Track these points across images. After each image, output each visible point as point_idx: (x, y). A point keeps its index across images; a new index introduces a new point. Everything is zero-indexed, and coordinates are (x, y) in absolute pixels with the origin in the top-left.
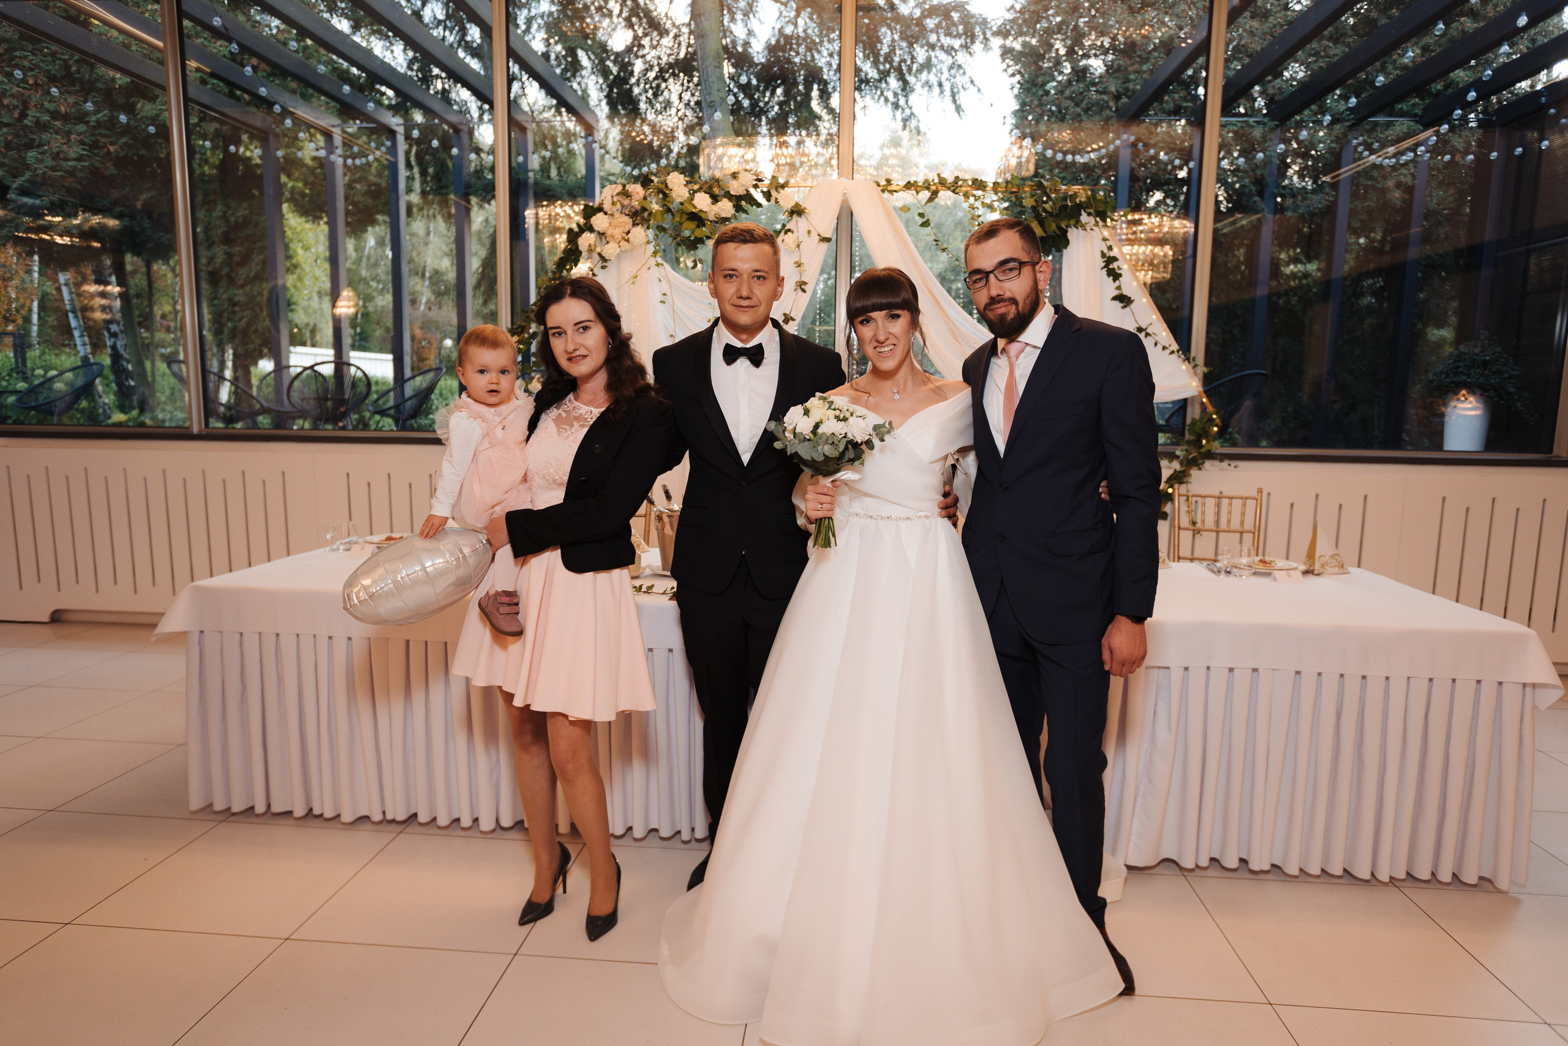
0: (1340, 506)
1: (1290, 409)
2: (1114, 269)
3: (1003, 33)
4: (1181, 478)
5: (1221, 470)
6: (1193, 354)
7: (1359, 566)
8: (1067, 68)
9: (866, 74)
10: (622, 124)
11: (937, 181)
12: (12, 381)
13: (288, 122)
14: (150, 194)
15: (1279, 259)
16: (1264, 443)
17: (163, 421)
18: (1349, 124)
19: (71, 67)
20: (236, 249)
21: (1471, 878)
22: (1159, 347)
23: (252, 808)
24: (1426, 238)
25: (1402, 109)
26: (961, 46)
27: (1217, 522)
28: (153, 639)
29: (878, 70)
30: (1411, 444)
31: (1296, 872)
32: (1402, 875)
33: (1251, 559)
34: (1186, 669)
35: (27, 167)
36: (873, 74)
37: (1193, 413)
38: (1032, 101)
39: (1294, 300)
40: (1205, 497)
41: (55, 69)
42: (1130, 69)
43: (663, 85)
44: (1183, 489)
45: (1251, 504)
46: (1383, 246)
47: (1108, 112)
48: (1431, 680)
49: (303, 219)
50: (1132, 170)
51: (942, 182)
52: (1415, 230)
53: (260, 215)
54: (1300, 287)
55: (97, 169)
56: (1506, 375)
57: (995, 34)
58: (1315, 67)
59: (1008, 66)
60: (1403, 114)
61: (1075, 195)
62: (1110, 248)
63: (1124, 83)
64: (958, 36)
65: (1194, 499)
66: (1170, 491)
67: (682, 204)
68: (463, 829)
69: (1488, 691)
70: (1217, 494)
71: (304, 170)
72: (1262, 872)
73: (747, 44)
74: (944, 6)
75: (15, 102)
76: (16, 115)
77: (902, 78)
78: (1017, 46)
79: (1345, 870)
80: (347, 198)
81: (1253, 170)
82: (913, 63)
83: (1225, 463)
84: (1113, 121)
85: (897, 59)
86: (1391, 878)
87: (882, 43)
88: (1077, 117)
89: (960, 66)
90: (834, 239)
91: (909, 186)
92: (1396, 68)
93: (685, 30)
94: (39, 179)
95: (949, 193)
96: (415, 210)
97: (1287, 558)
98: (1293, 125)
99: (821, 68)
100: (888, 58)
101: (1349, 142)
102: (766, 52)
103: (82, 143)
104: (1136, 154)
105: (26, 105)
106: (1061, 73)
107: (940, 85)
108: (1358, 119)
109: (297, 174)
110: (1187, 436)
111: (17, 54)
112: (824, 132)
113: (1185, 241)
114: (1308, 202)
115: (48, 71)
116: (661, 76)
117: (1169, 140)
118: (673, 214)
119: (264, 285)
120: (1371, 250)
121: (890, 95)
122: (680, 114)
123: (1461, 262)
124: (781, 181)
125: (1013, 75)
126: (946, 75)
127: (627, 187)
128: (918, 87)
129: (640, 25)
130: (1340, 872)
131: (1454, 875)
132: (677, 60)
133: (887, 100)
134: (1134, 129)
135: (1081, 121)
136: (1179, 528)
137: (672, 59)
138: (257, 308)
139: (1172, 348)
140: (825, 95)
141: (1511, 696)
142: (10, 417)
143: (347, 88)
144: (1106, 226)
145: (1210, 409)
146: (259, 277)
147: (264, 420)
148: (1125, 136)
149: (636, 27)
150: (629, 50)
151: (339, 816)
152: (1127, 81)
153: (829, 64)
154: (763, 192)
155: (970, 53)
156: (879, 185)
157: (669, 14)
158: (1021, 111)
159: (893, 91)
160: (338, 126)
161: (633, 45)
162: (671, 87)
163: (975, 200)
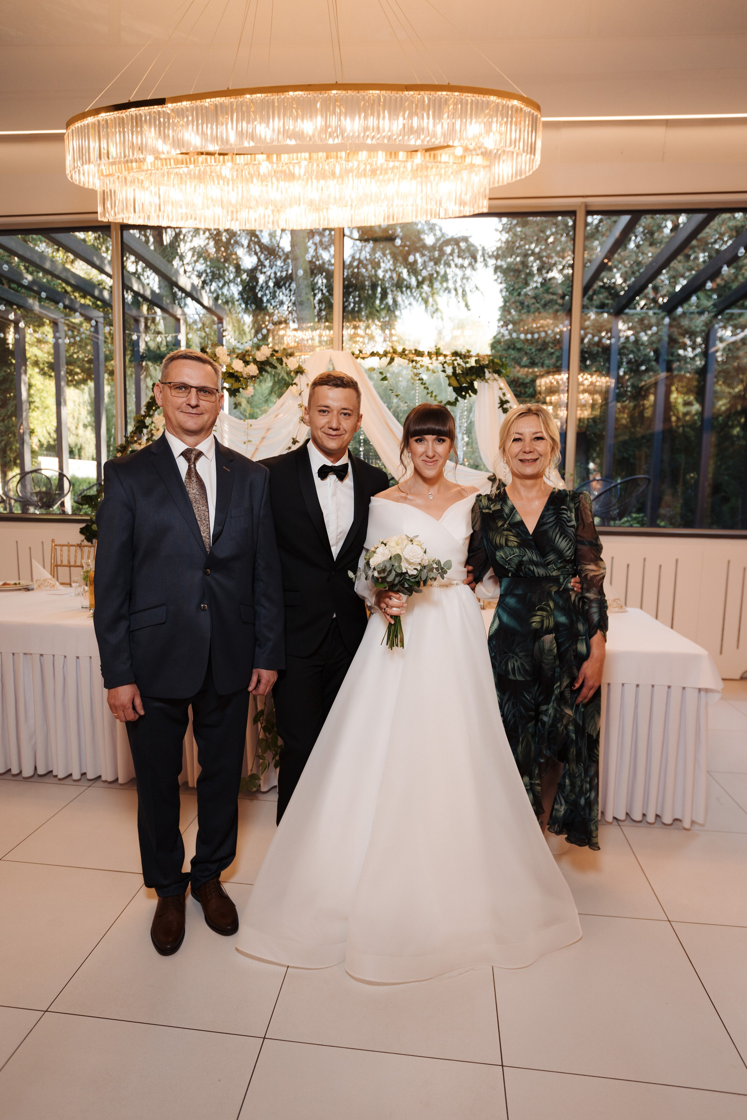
0: (661, 566)
3: (496, 256)
7: (641, 608)
8: (538, 279)
9: (409, 284)
11: (391, 351)
18: (714, 314)
21: (667, 820)
26: (469, 264)
32: (622, 816)
36: (414, 282)
38: (509, 300)
43: (278, 291)
48: (638, 686)
49: (42, 377)
51: (395, 352)
57: (490, 257)
62: (504, 394)
64: (466, 258)
68: (12, 776)
69: (676, 693)
73: (330, 264)
74: (456, 239)
77: (431, 285)
78: (504, 265)
82: (438, 275)
86: (615, 819)
88: (538, 310)
89: (468, 279)
91: (373, 354)
93: (291, 256)
95: (400, 359)
98: (678, 315)
99: (380, 279)
101: (715, 325)
107: (456, 290)
108: (719, 311)
116: (278, 284)
117: (596, 325)
120: (739, 397)
121: (424, 296)
122: (290, 309)
125: (501, 283)
126: (459, 283)
128: (441, 292)
129: (262, 253)
131: (657, 817)
132: (287, 274)
135: (540, 313)
137: (284, 274)
138: (12, 434)
140: (384, 297)
141: (691, 696)
146: (12, 415)
148: (566, 323)
149: (259, 254)
150: (255, 269)
153: (384, 276)
154: (278, 359)
155: (474, 269)
156: (353, 354)
157: (281, 245)
158: (505, 306)
159: (426, 293)
160: (62, 318)
161: (258, 266)
162: (284, 292)
163: (416, 363)
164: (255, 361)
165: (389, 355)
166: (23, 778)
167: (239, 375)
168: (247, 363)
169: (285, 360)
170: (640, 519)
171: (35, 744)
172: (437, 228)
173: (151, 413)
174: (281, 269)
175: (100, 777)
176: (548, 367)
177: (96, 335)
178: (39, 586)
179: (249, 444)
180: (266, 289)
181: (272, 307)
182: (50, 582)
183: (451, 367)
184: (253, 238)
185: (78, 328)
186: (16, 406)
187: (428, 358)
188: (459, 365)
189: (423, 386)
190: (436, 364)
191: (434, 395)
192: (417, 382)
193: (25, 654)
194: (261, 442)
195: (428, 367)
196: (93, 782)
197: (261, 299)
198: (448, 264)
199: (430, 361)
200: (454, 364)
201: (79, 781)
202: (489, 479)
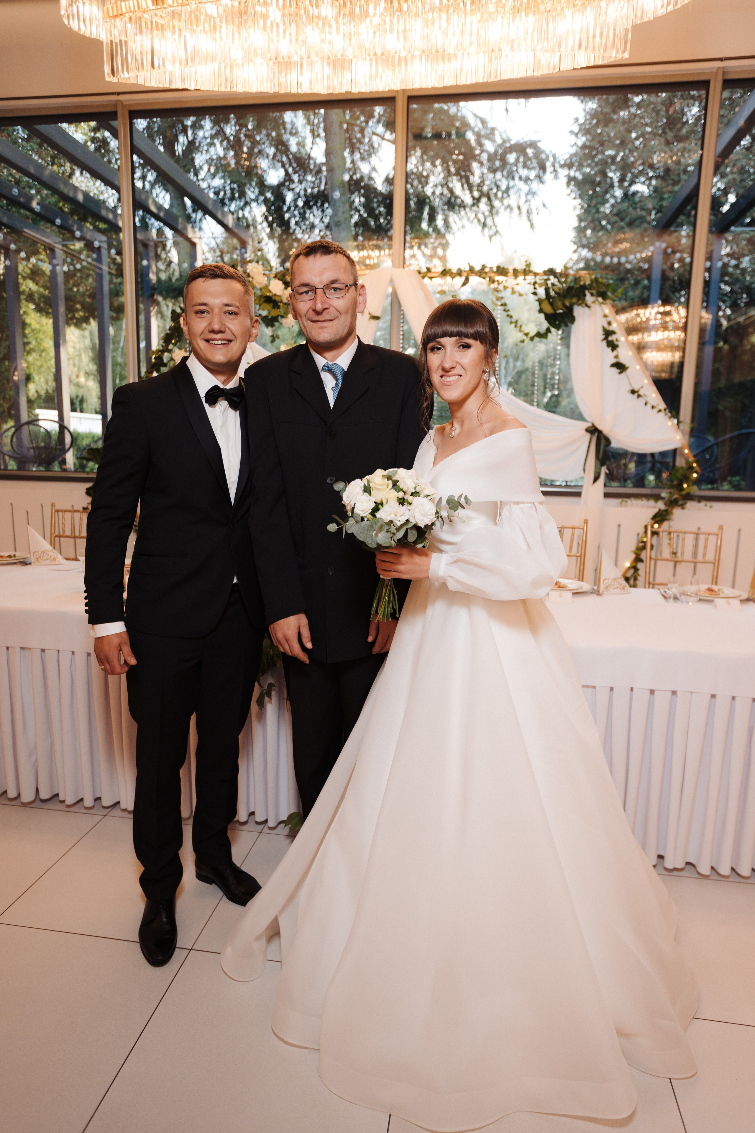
2: (612, 341)
3: (569, 165)
4: (666, 515)
5: (700, 510)
6: (681, 413)
8: (618, 193)
9: (463, 201)
10: (279, 242)
11: (468, 269)
22: (649, 406)
26: (536, 176)
31: (708, 871)
33: (700, 587)
36: (468, 199)
37: (680, 462)
38: (586, 218)
40: (685, 532)
42: (665, 190)
43: (308, 211)
44: (665, 525)
49: (38, 314)
51: (472, 270)
53: (6, 311)
57: (562, 166)
62: (609, 323)
64: (533, 168)
65: (676, 535)
67: (261, 289)
68: (10, 800)
70: (696, 530)
72: (675, 869)
73: (371, 178)
74: (521, 144)
77: (490, 203)
78: (579, 176)
80: (70, 299)
82: (498, 190)
83: (702, 504)
84: (650, 232)
87: (472, 174)
88: (621, 230)
89: (534, 194)
93: (324, 168)
95: (478, 278)
99: (429, 198)
100: (480, 187)
102: (386, 184)
104: (666, 258)
107: (519, 208)
109: (41, 282)
110: (671, 481)
116: (307, 205)
121: (481, 217)
125: (575, 198)
126: (523, 199)
128: (502, 210)
129: (290, 165)
132: (319, 191)
133: (479, 220)
134: (666, 237)
135: (624, 233)
137: (316, 190)
138: (5, 381)
139: (660, 407)
140: (432, 219)
144: (606, 304)
145: (691, 459)
148: (658, 244)
149: (287, 166)
150: (281, 185)
152: (662, 199)
153: (434, 193)
155: (541, 182)
156: (419, 272)
157: (313, 155)
158: (580, 226)
159: (483, 214)
160: (59, 243)
161: (285, 181)
162: (315, 212)
163: (498, 284)
165: (465, 274)
166: (23, 803)
170: (736, 483)
171: (36, 760)
172: (497, 133)
173: (171, 347)
174: (312, 185)
175: (118, 803)
176: (633, 300)
177: (99, 265)
178: (37, 559)
180: (295, 210)
181: (301, 231)
182: (51, 554)
183: (543, 288)
184: (280, 147)
185: (77, 255)
186: (9, 348)
187: (513, 277)
188: (553, 285)
189: (505, 314)
190: (524, 284)
191: (519, 324)
192: (499, 307)
193: (22, 648)
195: (513, 289)
196: (109, 810)
197: (288, 222)
198: (511, 176)
199: (515, 282)
200: (547, 284)
201: (92, 808)
202: (587, 430)
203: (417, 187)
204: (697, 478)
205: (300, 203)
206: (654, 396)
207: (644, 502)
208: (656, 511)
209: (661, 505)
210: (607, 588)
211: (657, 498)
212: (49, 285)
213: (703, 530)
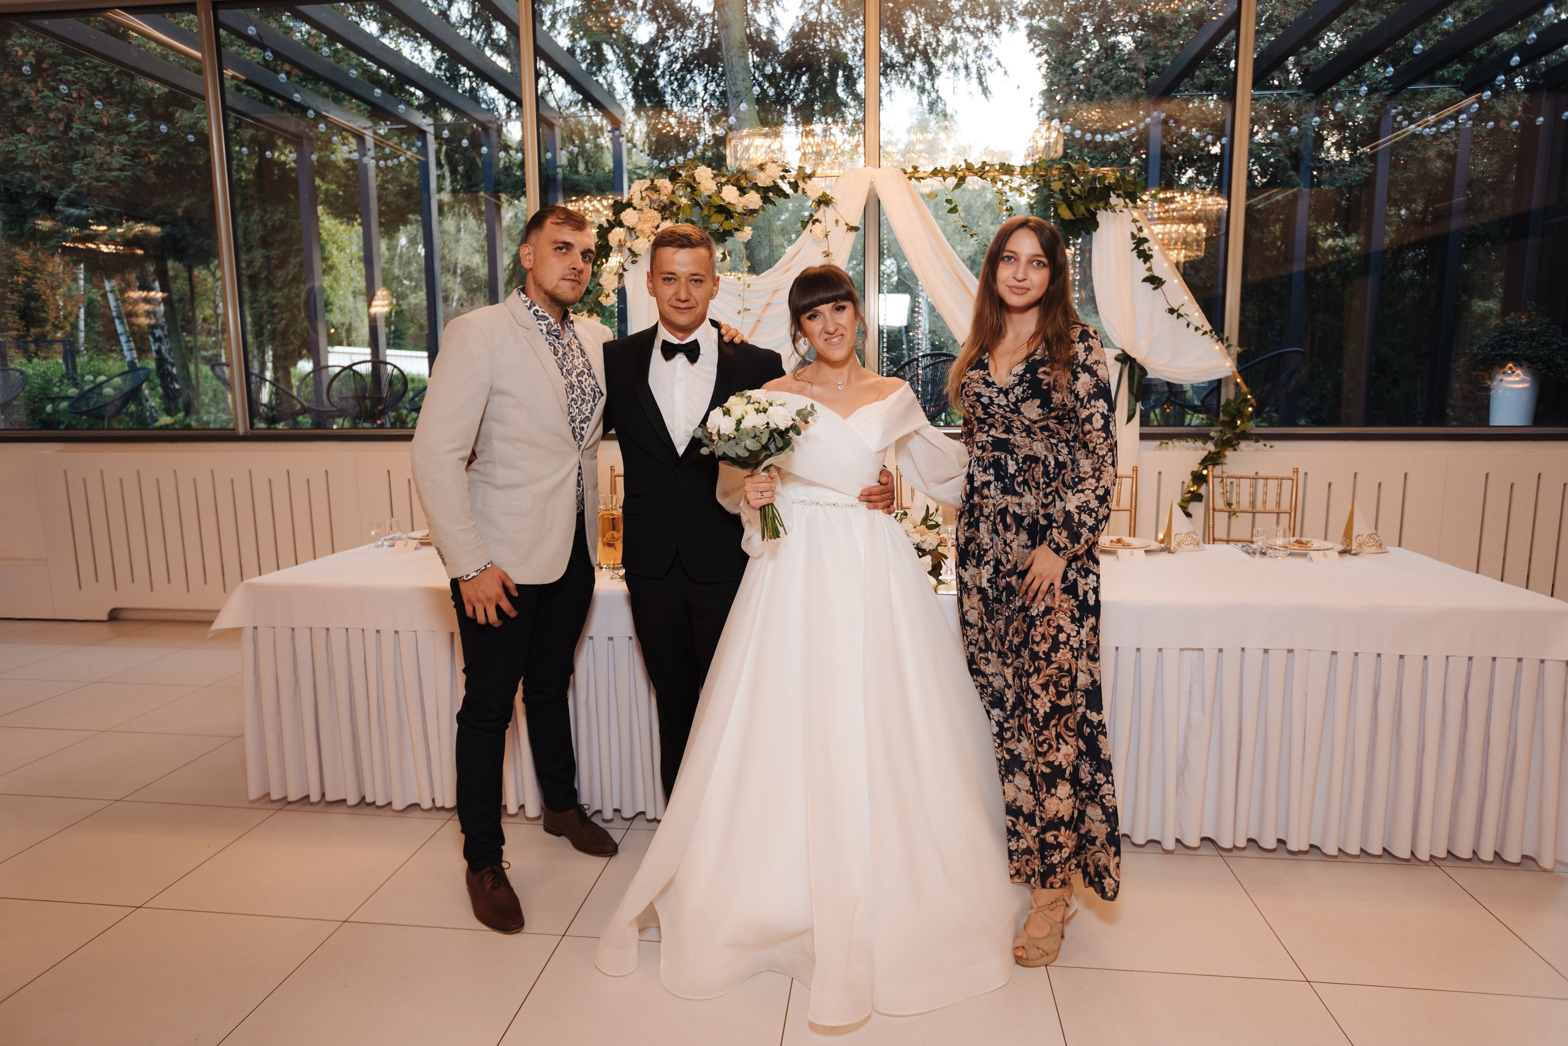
0: (1380, 484)
1: (1329, 386)
2: (1144, 250)
3: (1029, 12)
4: (1216, 459)
5: (1257, 450)
6: (1226, 334)
7: (1400, 546)
8: (1096, 46)
9: (892, 58)
10: (649, 118)
11: (964, 166)
12: (63, 387)
13: (322, 127)
14: (190, 201)
15: (1317, 234)
16: (1303, 422)
17: (208, 423)
18: (1387, 93)
19: (112, 79)
20: (274, 253)
21: (1513, 856)
22: (1192, 328)
23: (308, 797)
24: (1469, 208)
25: (1443, 75)
26: (987, 27)
27: (1253, 503)
28: (209, 636)
29: (903, 54)
30: (1455, 420)
31: (1335, 852)
32: (1442, 853)
33: (1286, 540)
34: (1221, 650)
35: (73, 178)
36: (898, 58)
37: (1228, 393)
38: (1060, 80)
39: (1333, 275)
40: (1240, 478)
41: (97, 82)
42: (1160, 44)
44: (1218, 470)
45: (1287, 484)
46: (1425, 217)
47: (1138, 89)
49: (338, 221)
50: (1163, 148)
51: (969, 168)
52: (1458, 200)
53: (297, 218)
54: (1339, 262)
55: (139, 178)
56: (1555, 347)
57: (1023, 13)
58: (1352, 35)
59: (1035, 46)
60: (1444, 81)
61: (1104, 176)
62: (1140, 229)
63: (1154, 59)
64: (984, 17)
65: (1229, 480)
66: (1205, 472)
67: (710, 197)
70: (1253, 474)
71: (337, 172)
72: (1300, 852)
73: (771, 32)
75: (60, 116)
76: (61, 128)
77: (927, 61)
78: (1045, 26)
79: (1384, 850)
80: (379, 199)
81: (1288, 144)
82: (938, 45)
83: (1261, 444)
84: (1143, 98)
85: (922, 42)
86: (1431, 856)
87: (906, 26)
88: (1106, 96)
89: (986, 48)
90: (861, 227)
91: (935, 173)
92: (1436, 34)
93: (709, 20)
94: (85, 190)
95: (976, 178)
96: (446, 208)
97: (1326, 539)
98: (1329, 96)
99: (846, 54)
100: (913, 41)
101: (1387, 111)
102: (790, 40)
103: (124, 153)
104: (1167, 131)
105: (70, 117)
106: (1089, 51)
107: (967, 67)
108: (1397, 88)
109: (330, 176)
110: (1222, 417)
111: (61, 68)
112: (850, 118)
113: (1219, 219)
114: (1345, 175)
115: (91, 84)
117: (1201, 116)
118: (701, 208)
119: (302, 287)
120: (1414, 221)
121: (915, 79)
123: (1507, 231)
124: (808, 171)
125: (1040, 55)
126: (972, 57)
127: (656, 181)
128: (944, 70)
129: (664, 17)
130: (1379, 852)
131: (1496, 853)
133: (912, 84)
134: (1165, 106)
135: (1110, 100)
136: (1214, 510)
137: (696, 50)
138: (295, 310)
139: (1204, 329)
140: (850, 82)
141: (1554, 672)
142: (63, 422)
143: (378, 91)
144: (1136, 207)
145: (1245, 389)
146: (296, 280)
147: (305, 420)
148: (1155, 114)
149: (660, 19)
150: (653, 42)
151: (390, 803)
152: (1158, 56)
153: (854, 50)
154: (790, 183)
155: (996, 34)
156: (904, 173)
157: (693, 5)
158: (1049, 91)
159: (918, 75)
160: (368, 127)
161: (657, 37)
162: (696, 78)
163: (1003, 185)
164: (756, 187)
165: (960, 174)
166: (527, 818)
167: (731, 208)
168: (743, 191)
169: (801, 184)
179: (745, 313)
186: (303, 265)
187: (1020, 176)
194: (764, 311)
195: (1020, 190)
197: (662, 91)
201: (611, 820)
202: (1116, 359)
203: (830, 42)
204: (1252, 413)
205: (677, 66)
206: (1196, 314)
207: (1190, 443)
208: (1206, 453)
209: (1211, 447)
210: (1179, 544)
211: (1206, 438)
212: (343, 181)
213: (1260, 474)
